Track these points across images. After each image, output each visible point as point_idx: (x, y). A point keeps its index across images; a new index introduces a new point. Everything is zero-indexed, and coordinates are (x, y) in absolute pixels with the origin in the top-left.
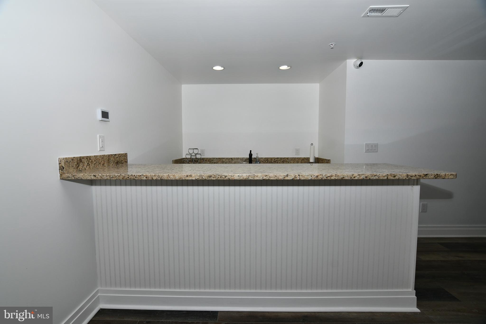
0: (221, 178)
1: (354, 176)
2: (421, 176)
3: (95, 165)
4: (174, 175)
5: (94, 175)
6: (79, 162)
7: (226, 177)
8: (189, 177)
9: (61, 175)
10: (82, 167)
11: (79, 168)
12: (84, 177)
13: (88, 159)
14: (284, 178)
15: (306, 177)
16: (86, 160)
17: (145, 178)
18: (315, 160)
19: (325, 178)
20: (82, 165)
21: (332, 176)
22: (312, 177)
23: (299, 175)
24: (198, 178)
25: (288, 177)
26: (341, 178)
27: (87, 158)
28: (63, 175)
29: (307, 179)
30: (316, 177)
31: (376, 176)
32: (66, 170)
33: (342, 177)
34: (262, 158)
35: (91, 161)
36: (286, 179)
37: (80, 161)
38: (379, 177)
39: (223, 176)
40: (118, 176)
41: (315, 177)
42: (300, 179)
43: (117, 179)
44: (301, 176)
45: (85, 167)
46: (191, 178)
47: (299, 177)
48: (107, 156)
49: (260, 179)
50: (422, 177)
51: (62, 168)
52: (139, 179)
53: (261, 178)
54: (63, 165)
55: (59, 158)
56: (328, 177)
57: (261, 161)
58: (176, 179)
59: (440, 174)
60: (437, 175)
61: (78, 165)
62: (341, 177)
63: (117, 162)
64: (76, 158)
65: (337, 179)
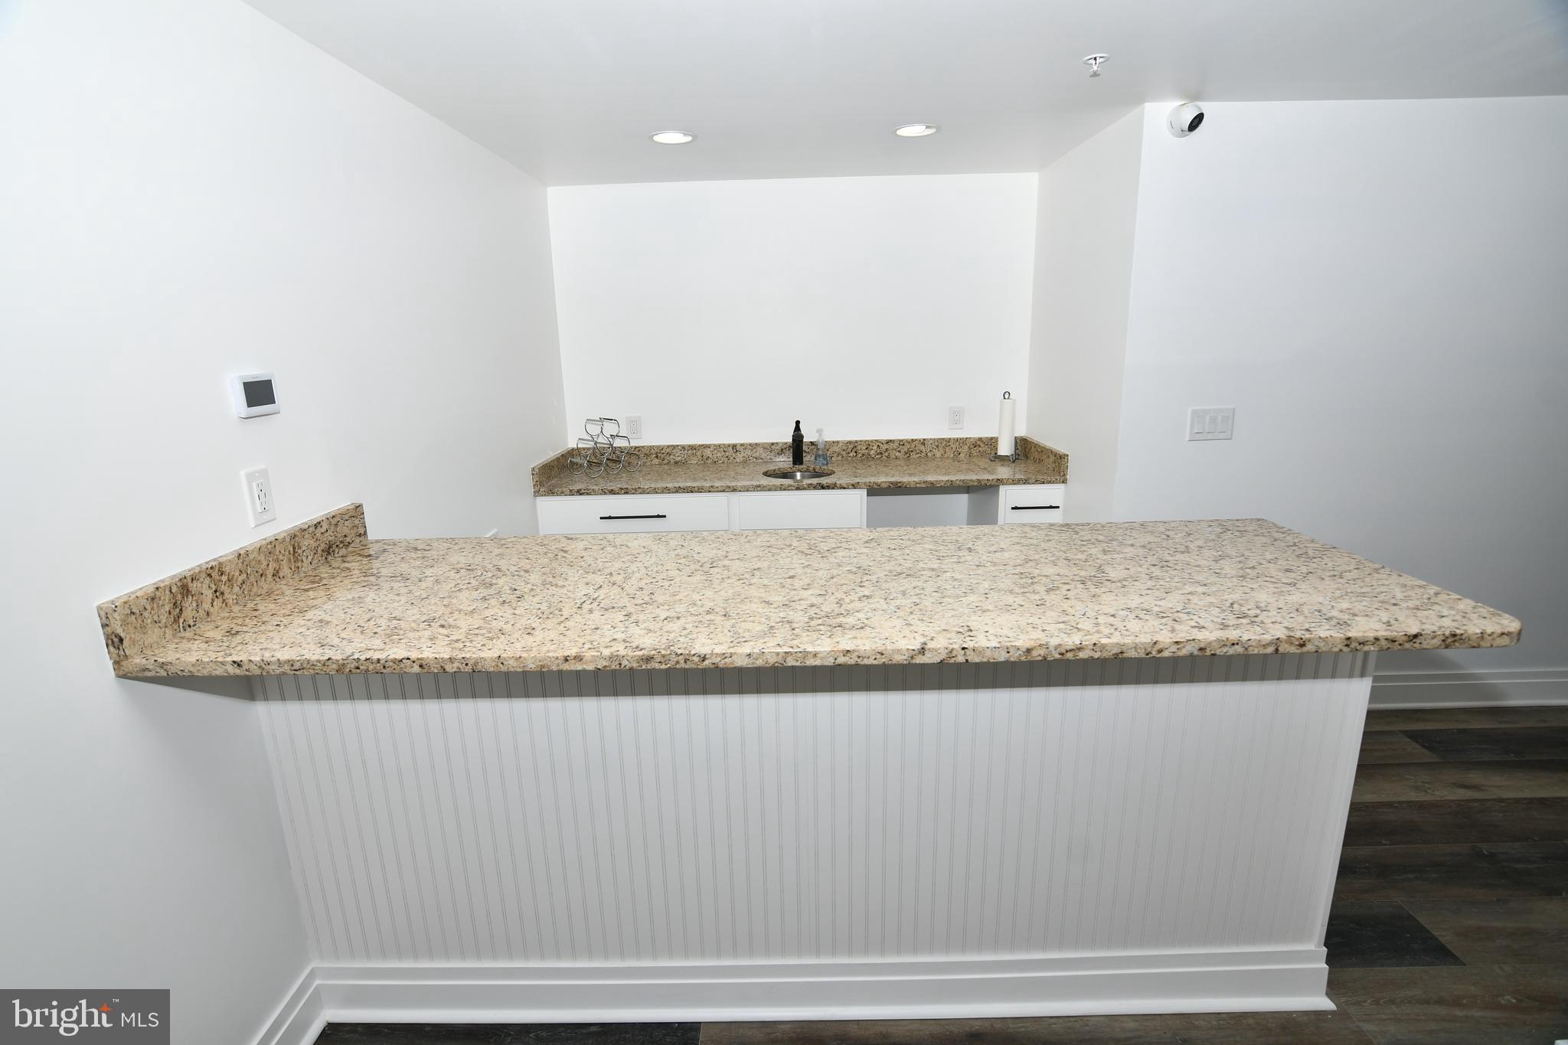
0: (686, 662)
1: (1158, 647)
2: (1395, 641)
3: (244, 587)
4: (520, 657)
5: (234, 662)
6: (179, 597)
7: (704, 659)
8: (573, 661)
9: (117, 663)
10: (195, 612)
11: (181, 621)
12: (199, 668)
13: (215, 574)
14: (912, 657)
15: (988, 653)
16: (207, 581)
17: (416, 669)
18: (1016, 446)
19: (1058, 656)
20: (194, 605)
21: (1080, 649)
22: (1008, 652)
23: (964, 649)
24: (605, 664)
25: (924, 655)
26: (1113, 655)
27: (210, 575)
28: (123, 663)
29: (992, 661)
30: (1024, 652)
31: (1237, 644)
32: (134, 642)
33: (1116, 650)
34: (838, 442)
35: (224, 578)
36: (917, 662)
37: (182, 594)
38: (1246, 649)
39: (694, 658)
40: (322, 663)
41: (1021, 653)
42: (967, 660)
43: (318, 673)
44: (972, 653)
45: (206, 606)
46: (579, 667)
47: (965, 654)
48: (288, 540)
49: (826, 663)
50: (1400, 645)
51: (116, 640)
52: (397, 671)
53: (829, 662)
54: (120, 631)
55: (99, 608)
56: (1067, 651)
57: (834, 452)
58: (528, 669)
59: (1462, 634)
60: (1454, 635)
61: (178, 610)
62: (1114, 652)
63: (329, 548)
64: (165, 590)
65: (1098, 658)
